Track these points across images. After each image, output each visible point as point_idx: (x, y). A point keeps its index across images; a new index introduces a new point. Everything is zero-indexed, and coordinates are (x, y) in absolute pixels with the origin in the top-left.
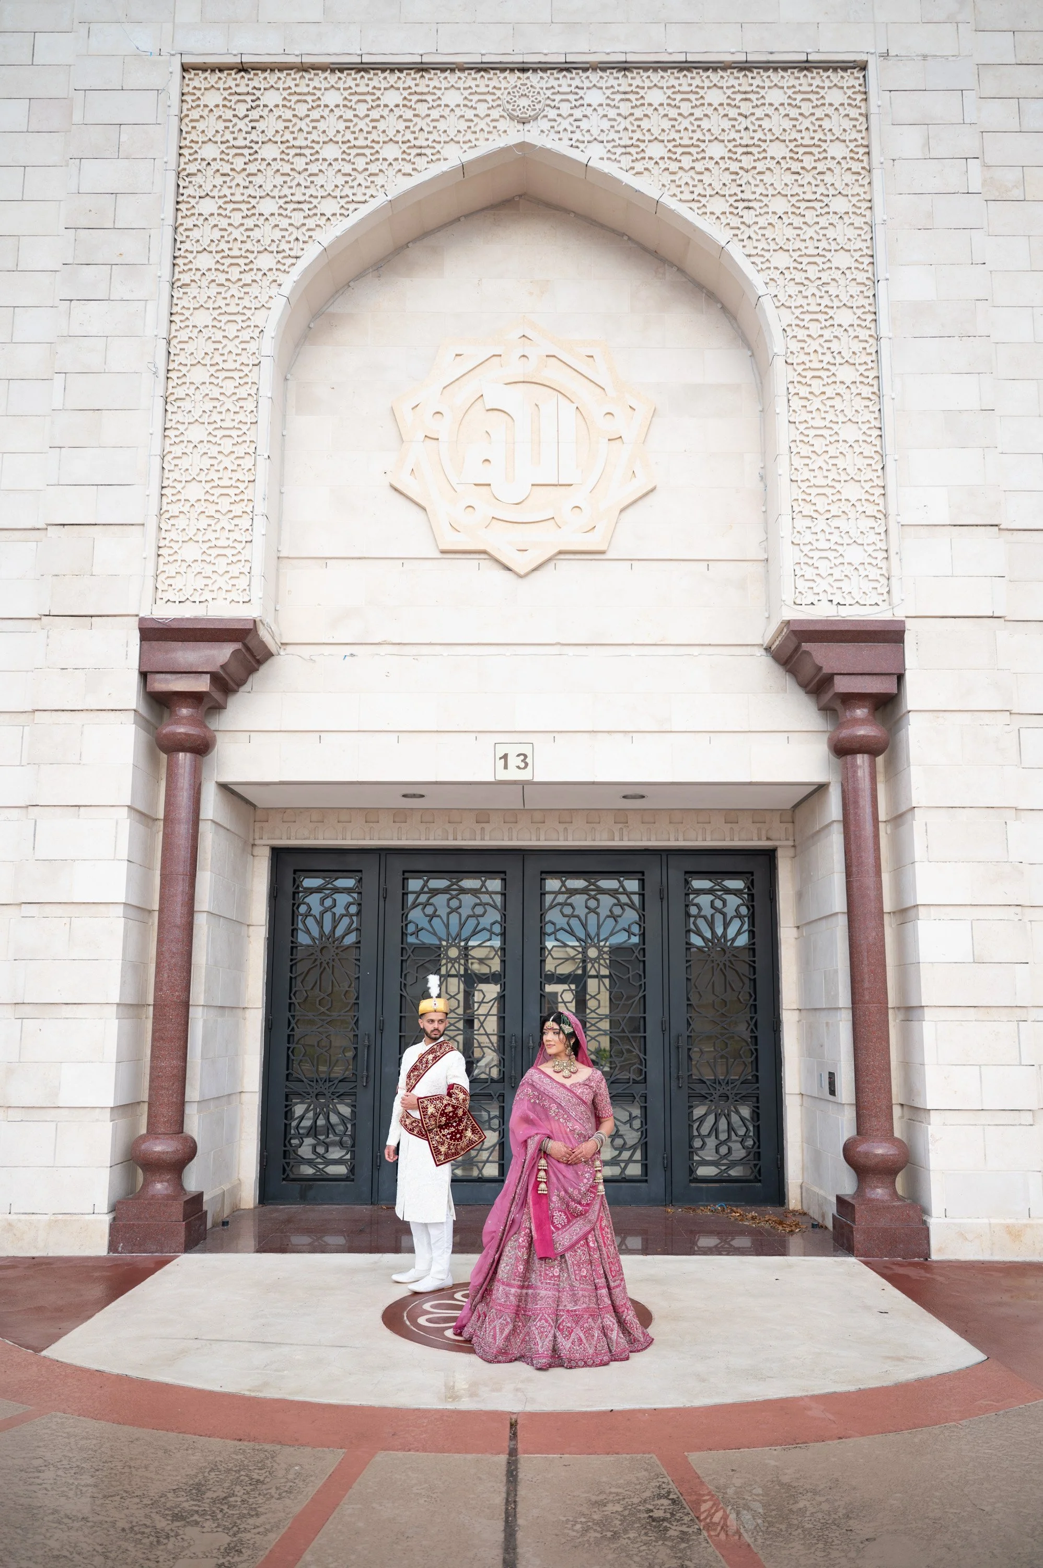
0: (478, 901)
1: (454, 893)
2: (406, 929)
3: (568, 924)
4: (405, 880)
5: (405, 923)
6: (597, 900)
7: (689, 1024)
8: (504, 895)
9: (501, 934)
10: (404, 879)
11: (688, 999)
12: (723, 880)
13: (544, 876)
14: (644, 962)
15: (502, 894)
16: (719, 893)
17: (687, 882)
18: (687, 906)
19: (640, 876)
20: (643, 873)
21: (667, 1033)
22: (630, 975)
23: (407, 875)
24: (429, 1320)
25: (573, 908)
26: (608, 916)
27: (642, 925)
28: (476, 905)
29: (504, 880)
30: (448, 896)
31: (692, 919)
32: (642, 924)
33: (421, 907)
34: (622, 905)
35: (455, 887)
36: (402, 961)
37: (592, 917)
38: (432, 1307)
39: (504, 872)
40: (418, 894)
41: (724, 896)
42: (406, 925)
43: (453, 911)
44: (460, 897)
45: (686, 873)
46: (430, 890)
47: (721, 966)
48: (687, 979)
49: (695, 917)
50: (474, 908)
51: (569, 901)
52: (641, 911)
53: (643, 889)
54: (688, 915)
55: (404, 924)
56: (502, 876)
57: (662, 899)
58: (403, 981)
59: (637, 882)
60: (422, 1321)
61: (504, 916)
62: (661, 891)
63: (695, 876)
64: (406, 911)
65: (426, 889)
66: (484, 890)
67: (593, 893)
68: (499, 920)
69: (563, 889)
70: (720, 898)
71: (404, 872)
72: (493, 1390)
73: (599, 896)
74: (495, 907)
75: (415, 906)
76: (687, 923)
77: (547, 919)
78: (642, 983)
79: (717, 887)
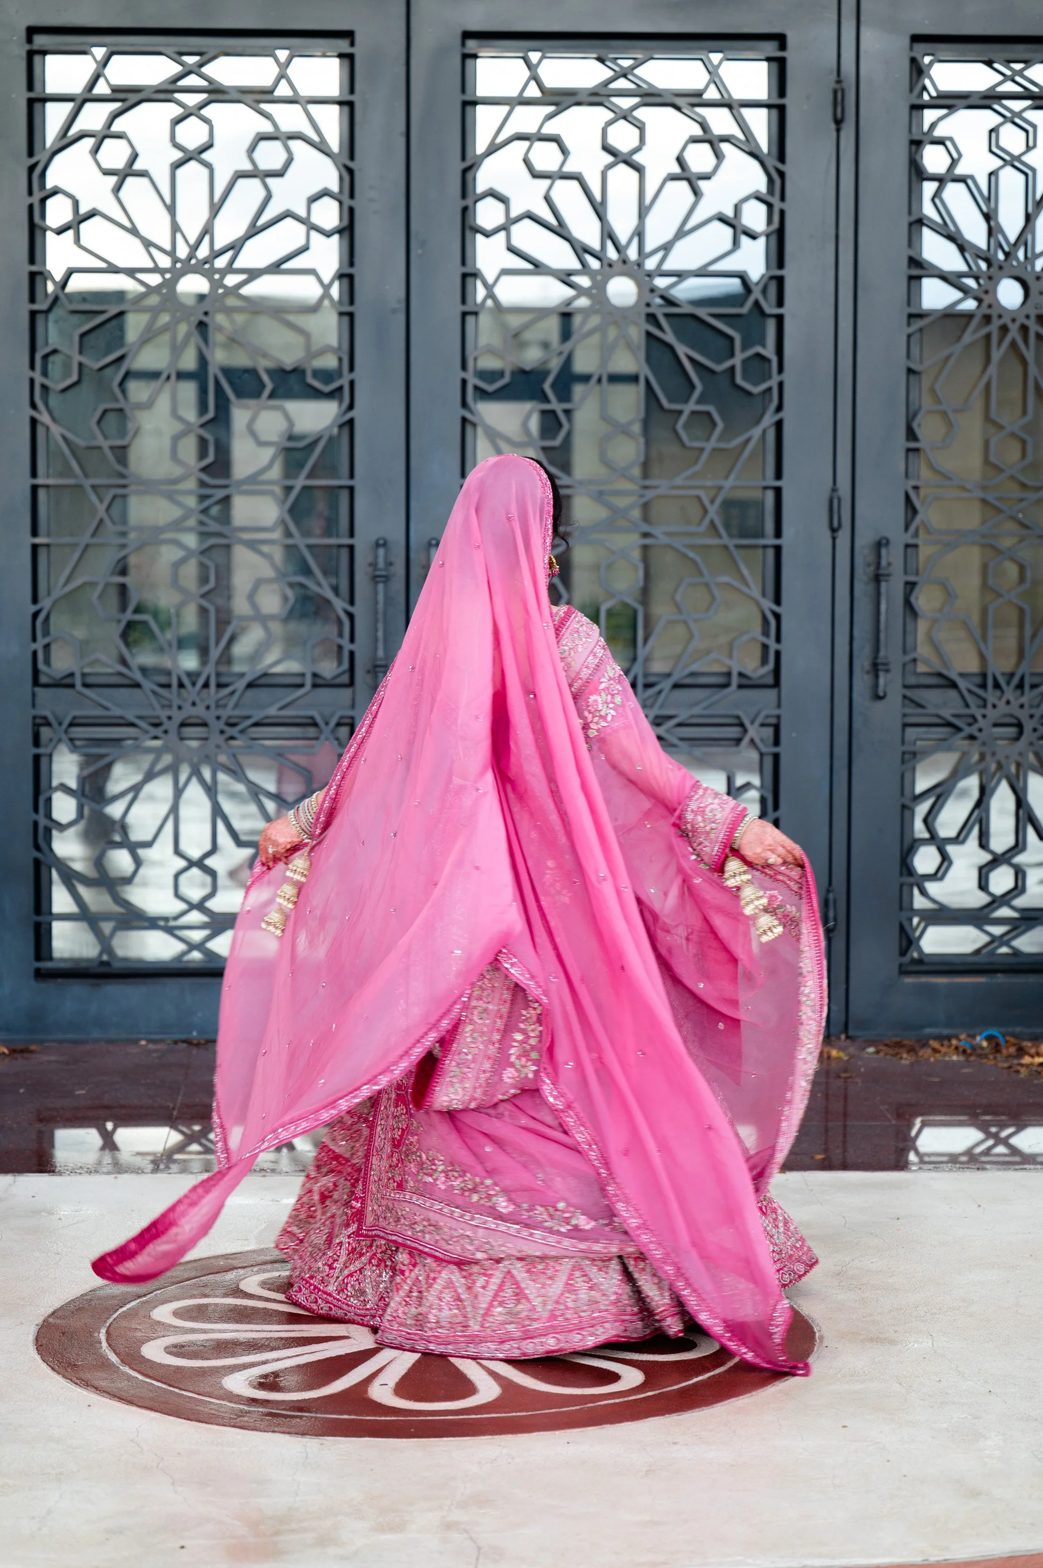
0: (267, 127)
1: (192, 100)
2: (43, 216)
3: (548, 199)
4: (33, 57)
5: (37, 195)
6: (641, 127)
7: (911, 508)
8: (347, 105)
9: (340, 231)
10: (31, 54)
11: (911, 435)
12: (1028, 63)
13: (471, 44)
14: (780, 319)
15: (340, 103)
16: (1017, 105)
17: (918, 71)
18: (917, 144)
19: (771, 48)
20: (781, 40)
21: (843, 537)
22: (737, 361)
23: (40, 41)
24: (177, 1350)
25: (564, 151)
26: (673, 178)
27: (777, 205)
28: (263, 137)
29: (348, 58)
30: (174, 110)
31: (929, 188)
32: (775, 201)
33: (89, 143)
34: (712, 141)
35: (192, 80)
36: (33, 314)
37: (622, 176)
38: (177, 1314)
39: (348, 35)
40: (80, 101)
41: (1032, 115)
42: (43, 201)
43: (189, 156)
44: (209, 111)
45: (916, 39)
46: (116, 90)
47: (1014, 333)
48: (910, 371)
49: (941, 180)
50: (252, 149)
51: (548, 129)
52: (772, 162)
53: (782, 92)
54: (918, 173)
55: (35, 200)
56: (343, 45)
57: (838, 122)
58: (39, 379)
59: (763, 67)
60: (154, 1351)
61: (349, 174)
62: (838, 98)
63: (944, 50)
64: (40, 157)
65: (101, 88)
66: (283, 90)
67: (625, 103)
68: (335, 187)
69: (533, 91)
70: (1013, 119)
71: (32, 31)
72: (381, 1529)
73: (643, 113)
74: (321, 147)
75: (66, 142)
76: (914, 195)
77: (480, 188)
78: (773, 383)
79: (1009, 87)
